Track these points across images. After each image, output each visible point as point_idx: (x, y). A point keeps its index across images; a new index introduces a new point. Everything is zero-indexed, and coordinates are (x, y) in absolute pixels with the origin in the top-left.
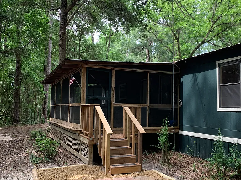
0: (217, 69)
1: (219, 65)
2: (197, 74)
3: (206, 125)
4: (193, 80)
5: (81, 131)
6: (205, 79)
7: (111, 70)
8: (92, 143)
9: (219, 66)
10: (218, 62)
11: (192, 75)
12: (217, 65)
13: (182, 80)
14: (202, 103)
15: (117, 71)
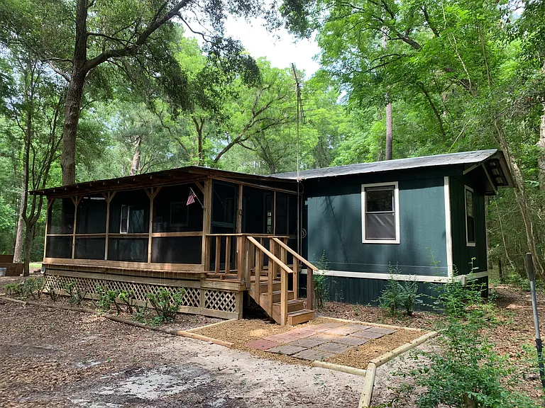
0: (363, 194)
1: (366, 188)
2: (332, 197)
3: (346, 260)
4: (325, 204)
5: (206, 273)
6: (345, 205)
7: (238, 186)
8: (244, 289)
9: (365, 191)
10: (363, 186)
11: (323, 198)
12: (363, 189)
13: (306, 203)
14: (340, 234)
15: (245, 187)
